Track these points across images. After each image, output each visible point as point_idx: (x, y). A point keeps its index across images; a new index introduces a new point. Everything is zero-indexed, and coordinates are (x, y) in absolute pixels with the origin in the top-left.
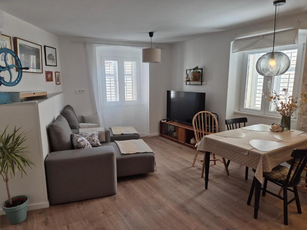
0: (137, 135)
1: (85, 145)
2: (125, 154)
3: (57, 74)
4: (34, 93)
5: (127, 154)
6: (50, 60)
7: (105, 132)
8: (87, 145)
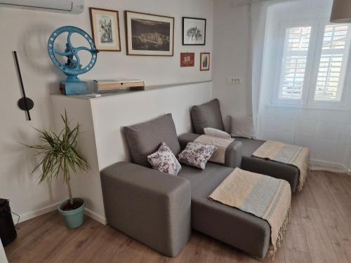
0: (293, 168)
1: (160, 164)
2: (214, 201)
3: (203, 56)
4: (122, 84)
5: (217, 201)
6: (193, 36)
7: (227, 149)
8: (162, 164)
